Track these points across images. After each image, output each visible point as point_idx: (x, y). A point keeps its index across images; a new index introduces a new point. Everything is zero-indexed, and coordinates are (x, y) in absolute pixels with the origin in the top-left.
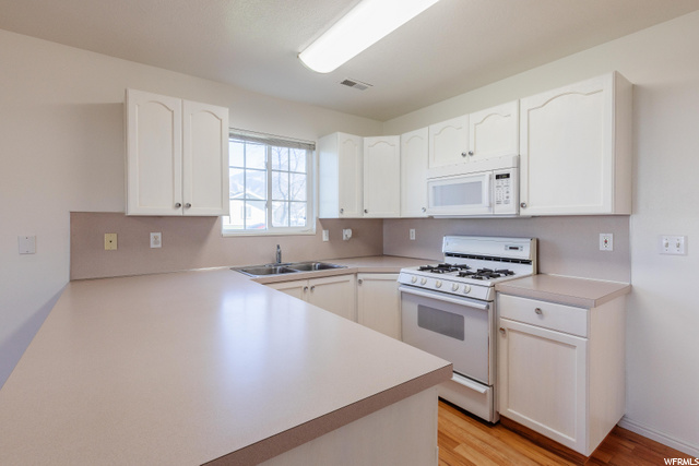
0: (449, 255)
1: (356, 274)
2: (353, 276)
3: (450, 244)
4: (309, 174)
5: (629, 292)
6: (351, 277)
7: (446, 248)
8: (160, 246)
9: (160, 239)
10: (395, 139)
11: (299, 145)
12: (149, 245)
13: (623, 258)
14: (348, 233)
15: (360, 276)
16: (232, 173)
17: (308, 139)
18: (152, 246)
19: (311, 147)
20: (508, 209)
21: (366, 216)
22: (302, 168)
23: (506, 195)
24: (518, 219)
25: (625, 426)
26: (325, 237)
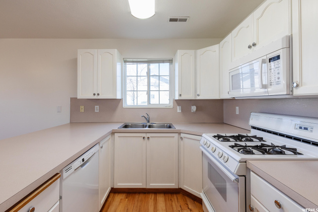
0: (254, 128)
1: (180, 133)
2: (177, 134)
3: (254, 119)
4: (170, 76)
6: (176, 135)
7: (251, 122)
8: (98, 111)
9: (98, 109)
10: (216, 47)
11: (163, 61)
12: (94, 110)
14: (194, 108)
15: (182, 135)
18: (96, 111)
19: (171, 61)
21: (198, 98)
22: (167, 73)
23: (277, 76)
24: (292, 98)
26: (179, 110)
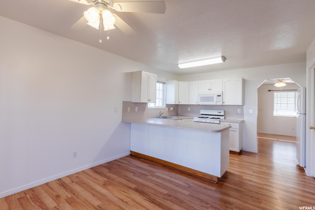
0: (202, 114)
1: (182, 119)
3: (203, 112)
4: (163, 91)
5: (243, 121)
7: (201, 113)
9: (137, 109)
10: (187, 83)
11: (162, 83)
13: (242, 114)
14: (172, 108)
16: (157, 92)
17: (163, 80)
18: (136, 111)
19: (164, 83)
20: (221, 103)
21: (179, 104)
22: (161, 89)
23: (220, 100)
24: (222, 105)
25: (243, 150)
26: (167, 110)
